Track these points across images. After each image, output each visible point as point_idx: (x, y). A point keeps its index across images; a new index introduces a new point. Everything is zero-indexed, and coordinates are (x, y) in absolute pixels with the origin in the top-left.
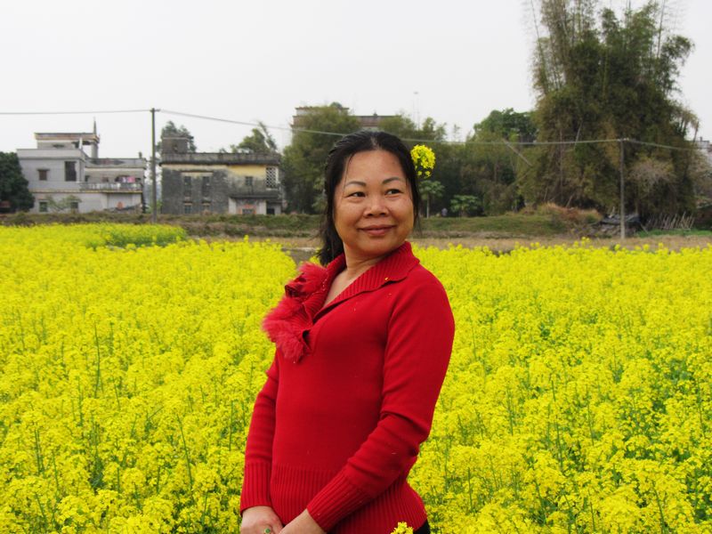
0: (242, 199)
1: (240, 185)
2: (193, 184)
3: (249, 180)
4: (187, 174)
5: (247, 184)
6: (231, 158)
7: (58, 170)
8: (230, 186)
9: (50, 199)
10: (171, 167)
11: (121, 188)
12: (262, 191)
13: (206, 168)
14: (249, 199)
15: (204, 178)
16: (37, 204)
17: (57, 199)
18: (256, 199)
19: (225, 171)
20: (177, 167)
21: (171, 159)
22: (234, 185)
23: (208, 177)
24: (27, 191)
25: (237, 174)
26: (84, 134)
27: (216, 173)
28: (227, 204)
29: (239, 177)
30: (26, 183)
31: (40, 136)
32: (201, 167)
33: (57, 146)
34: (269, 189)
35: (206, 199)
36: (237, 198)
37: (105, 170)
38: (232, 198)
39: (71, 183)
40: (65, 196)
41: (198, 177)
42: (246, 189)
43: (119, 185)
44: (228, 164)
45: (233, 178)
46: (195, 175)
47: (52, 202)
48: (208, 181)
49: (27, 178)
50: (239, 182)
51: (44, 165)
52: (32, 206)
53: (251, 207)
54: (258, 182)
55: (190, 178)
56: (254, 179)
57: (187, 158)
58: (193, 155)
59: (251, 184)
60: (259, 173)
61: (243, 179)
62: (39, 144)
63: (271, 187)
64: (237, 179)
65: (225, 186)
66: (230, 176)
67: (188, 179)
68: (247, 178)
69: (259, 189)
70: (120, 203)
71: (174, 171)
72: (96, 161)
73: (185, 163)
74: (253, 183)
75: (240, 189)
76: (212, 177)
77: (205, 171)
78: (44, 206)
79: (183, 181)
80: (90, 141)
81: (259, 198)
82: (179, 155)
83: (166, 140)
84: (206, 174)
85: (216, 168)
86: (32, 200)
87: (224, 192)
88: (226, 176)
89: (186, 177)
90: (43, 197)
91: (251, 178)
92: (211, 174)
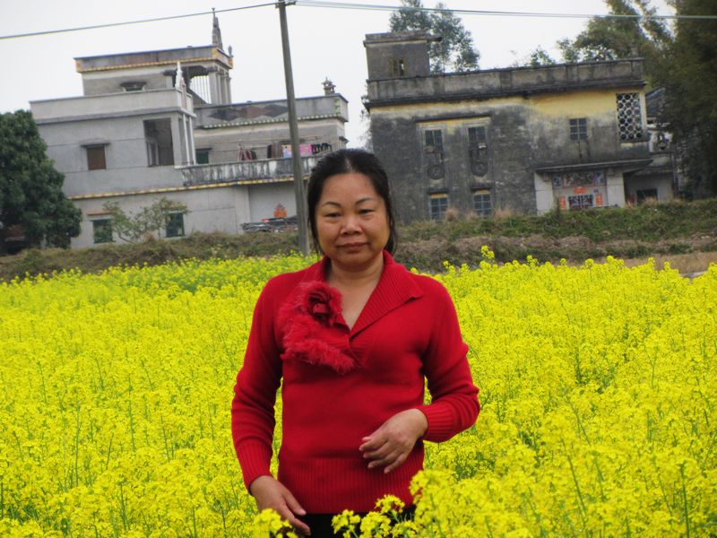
0: (566, 173)
1: (559, 142)
2: (447, 148)
3: (578, 126)
4: (431, 126)
5: (573, 137)
6: (531, 79)
7: (129, 144)
8: (535, 147)
9: (113, 211)
10: (393, 113)
11: (278, 172)
12: (611, 150)
13: (474, 107)
14: (580, 171)
15: (472, 130)
16: (87, 227)
17: (131, 210)
18: (596, 170)
19: (520, 110)
20: (407, 112)
21: (391, 94)
22: (542, 141)
23: (481, 129)
24: (61, 196)
25: (550, 115)
26: (191, 49)
27: (498, 119)
28: (532, 188)
29: (553, 122)
30: (58, 179)
31: (87, 64)
32: (462, 107)
33: (132, 86)
34: (629, 145)
35: (480, 180)
36: (552, 174)
37: (247, 131)
38: (541, 173)
39: (163, 170)
40: (149, 203)
41: (458, 132)
42: (574, 150)
43: (273, 166)
44: (525, 94)
45: (540, 127)
46: (451, 127)
47: (121, 219)
48: (482, 138)
49: (58, 168)
50: (555, 133)
51: (95, 135)
52: (75, 232)
53: (589, 191)
54: (600, 131)
55: (438, 132)
56: (590, 124)
57: (429, 87)
58: (441, 80)
59: (584, 137)
60: (600, 110)
61: (565, 127)
62: (86, 83)
63: (631, 139)
64: (548, 127)
65: (522, 145)
66: (533, 121)
67: (433, 138)
68: (573, 122)
69: (604, 146)
70: (280, 208)
71: (400, 121)
72: (225, 112)
73: (424, 100)
74: (589, 133)
75: (559, 150)
76: (491, 129)
77: (472, 116)
78: (103, 229)
79: (424, 143)
80: (206, 66)
81: (606, 169)
82: (410, 83)
83: (376, 50)
84: (475, 123)
85: (496, 105)
86: (75, 217)
87: (522, 160)
88: (522, 122)
89: (428, 133)
90: (98, 208)
91: (583, 121)
92: (487, 120)
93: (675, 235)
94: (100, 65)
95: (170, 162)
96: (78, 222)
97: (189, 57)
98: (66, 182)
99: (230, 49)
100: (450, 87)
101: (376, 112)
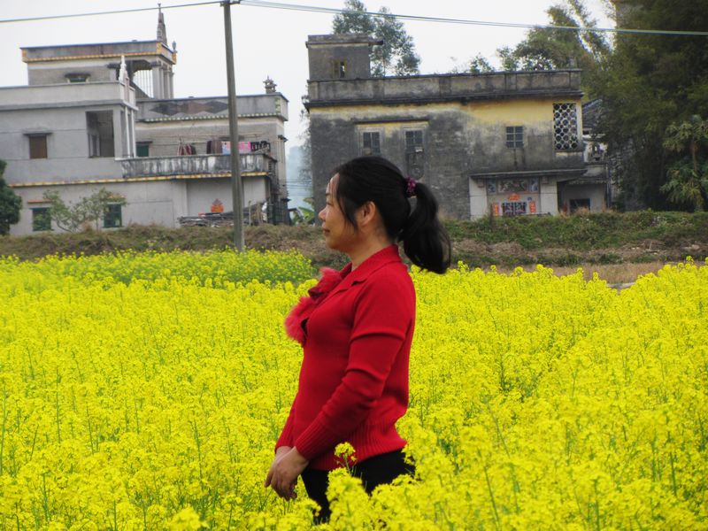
0: (501, 179)
1: (495, 149)
2: (384, 150)
3: (514, 134)
4: (369, 129)
5: (509, 145)
6: (470, 86)
7: (71, 134)
8: (471, 153)
9: (53, 200)
10: (332, 114)
11: (217, 168)
12: (546, 159)
13: (413, 111)
14: (517, 178)
15: (409, 134)
16: (26, 215)
17: (70, 199)
18: (531, 178)
19: (457, 116)
20: (346, 114)
21: (331, 95)
22: (479, 147)
23: (418, 133)
25: (487, 122)
26: (135, 43)
27: (436, 124)
28: (467, 193)
29: (490, 129)
31: (33, 54)
32: (401, 111)
33: (76, 77)
34: (564, 154)
36: (488, 180)
37: (188, 126)
38: (476, 179)
39: (103, 162)
40: (89, 193)
41: (395, 135)
42: (509, 158)
43: (212, 161)
44: (463, 100)
45: (478, 133)
46: (388, 130)
47: (61, 208)
48: (419, 141)
50: (492, 140)
51: (38, 124)
52: (15, 219)
53: (523, 199)
54: (536, 140)
55: (377, 134)
56: (527, 132)
57: (368, 90)
58: (381, 83)
59: (520, 145)
60: (537, 119)
61: (501, 135)
62: (31, 72)
63: (566, 149)
64: (485, 134)
65: (459, 151)
66: (470, 127)
67: (371, 140)
68: (509, 129)
69: (539, 155)
70: (217, 204)
71: (339, 122)
72: (167, 107)
73: (363, 102)
74: (525, 142)
75: (495, 157)
76: (429, 134)
77: (410, 119)
78: (42, 217)
79: (362, 145)
80: (150, 60)
81: (540, 177)
82: (350, 85)
83: (318, 51)
84: (413, 127)
85: (435, 110)
86: (15, 204)
87: (457, 165)
88: (459, 128)
89: (367, 135)
90: (38, 196)
91: (519, 129)
92: (425, 125)
93: (606, 245)
94: (46, 55)
95: (112, 154)
96: (17, 209)
97: (133, 51)
98: (7, 169)
99: (174, 45)
100: (390, 90)
101: (316, 112)
